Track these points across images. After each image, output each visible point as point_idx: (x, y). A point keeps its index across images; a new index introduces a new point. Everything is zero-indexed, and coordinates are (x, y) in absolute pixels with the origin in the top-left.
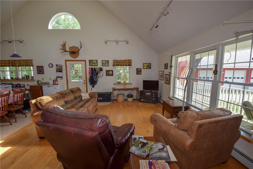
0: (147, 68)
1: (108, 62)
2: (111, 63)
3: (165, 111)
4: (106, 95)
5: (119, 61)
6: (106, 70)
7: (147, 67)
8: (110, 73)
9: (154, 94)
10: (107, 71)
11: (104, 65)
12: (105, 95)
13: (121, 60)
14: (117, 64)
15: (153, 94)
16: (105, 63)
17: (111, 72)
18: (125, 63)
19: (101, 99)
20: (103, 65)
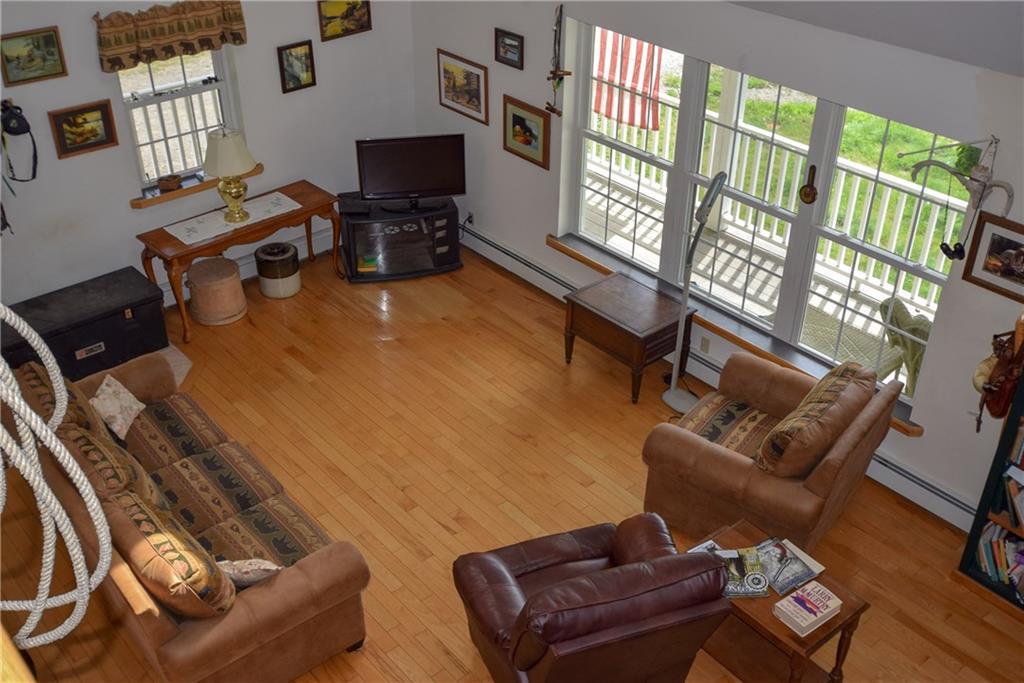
0: (347, 32)
1: (48, 40)
2: (79, 47)
3: (579, 344)
4: (129, 313)
5: (141, 16)
6: (50, 114)
7: (346, 22)
8: (88, 127)
9: (440, 218)
10: (62, 120)
11: (23, 75)
12: (120, 312)
13: (163, 8)
14: (133, 49)
15: (439, 223)
16: (31, 58)
17: (93, 122)
18: (199, 25)
19: (100, 347)
20: (14, 74)
